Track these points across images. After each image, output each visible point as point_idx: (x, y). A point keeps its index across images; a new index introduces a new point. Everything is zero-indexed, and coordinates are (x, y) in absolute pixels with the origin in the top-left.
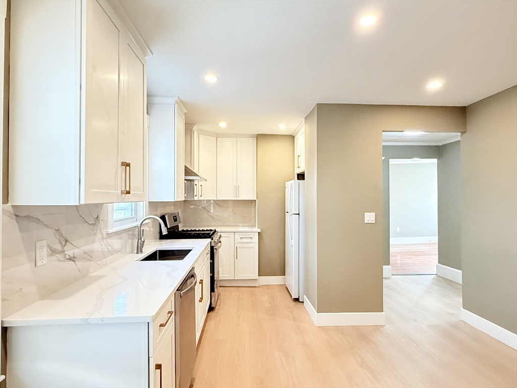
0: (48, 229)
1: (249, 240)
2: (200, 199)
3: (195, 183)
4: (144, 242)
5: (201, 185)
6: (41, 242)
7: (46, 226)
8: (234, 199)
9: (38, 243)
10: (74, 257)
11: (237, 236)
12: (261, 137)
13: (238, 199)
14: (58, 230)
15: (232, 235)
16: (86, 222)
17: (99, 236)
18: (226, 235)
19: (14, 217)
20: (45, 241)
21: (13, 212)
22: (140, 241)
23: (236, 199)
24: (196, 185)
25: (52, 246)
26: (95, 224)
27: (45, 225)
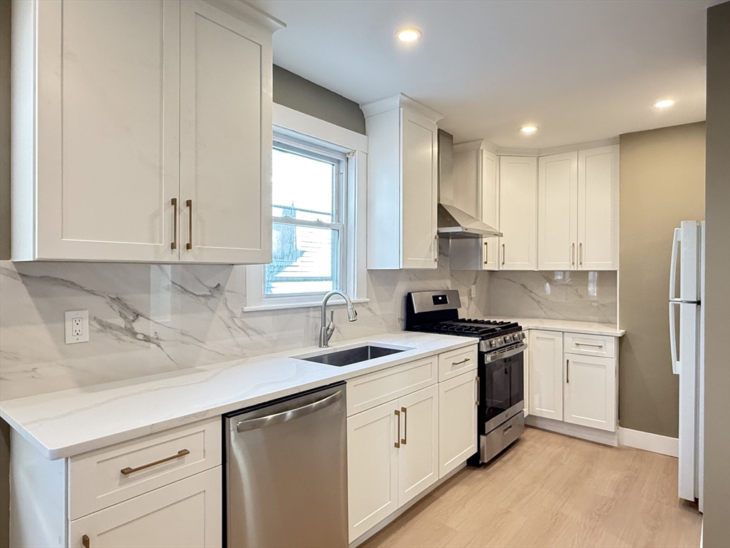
0: (95, 296)
1: (594, 351)
2: (501, 269)
3: (484, 240)
4: (332, 330)
5: (504, 245)
6: (77, 312)
7: (92, 292)
8: (572, 269)
9: (68, 314)
10: (157, 339)
11: (569, 340)
12: (628, 140)
13: (580, 269)
14: (117, 300)
15: (559, 338)
16: (186, 290)
17: (222, 313)
18: (549, 337)
19: (19, 277)
20: (87, 311)
21: (16, 270)
22: (323, 328)
23: (576, 269)
24: (486, 244)
25: (104, 320)
26: (212, 296)
27: (87, 291)
